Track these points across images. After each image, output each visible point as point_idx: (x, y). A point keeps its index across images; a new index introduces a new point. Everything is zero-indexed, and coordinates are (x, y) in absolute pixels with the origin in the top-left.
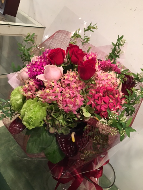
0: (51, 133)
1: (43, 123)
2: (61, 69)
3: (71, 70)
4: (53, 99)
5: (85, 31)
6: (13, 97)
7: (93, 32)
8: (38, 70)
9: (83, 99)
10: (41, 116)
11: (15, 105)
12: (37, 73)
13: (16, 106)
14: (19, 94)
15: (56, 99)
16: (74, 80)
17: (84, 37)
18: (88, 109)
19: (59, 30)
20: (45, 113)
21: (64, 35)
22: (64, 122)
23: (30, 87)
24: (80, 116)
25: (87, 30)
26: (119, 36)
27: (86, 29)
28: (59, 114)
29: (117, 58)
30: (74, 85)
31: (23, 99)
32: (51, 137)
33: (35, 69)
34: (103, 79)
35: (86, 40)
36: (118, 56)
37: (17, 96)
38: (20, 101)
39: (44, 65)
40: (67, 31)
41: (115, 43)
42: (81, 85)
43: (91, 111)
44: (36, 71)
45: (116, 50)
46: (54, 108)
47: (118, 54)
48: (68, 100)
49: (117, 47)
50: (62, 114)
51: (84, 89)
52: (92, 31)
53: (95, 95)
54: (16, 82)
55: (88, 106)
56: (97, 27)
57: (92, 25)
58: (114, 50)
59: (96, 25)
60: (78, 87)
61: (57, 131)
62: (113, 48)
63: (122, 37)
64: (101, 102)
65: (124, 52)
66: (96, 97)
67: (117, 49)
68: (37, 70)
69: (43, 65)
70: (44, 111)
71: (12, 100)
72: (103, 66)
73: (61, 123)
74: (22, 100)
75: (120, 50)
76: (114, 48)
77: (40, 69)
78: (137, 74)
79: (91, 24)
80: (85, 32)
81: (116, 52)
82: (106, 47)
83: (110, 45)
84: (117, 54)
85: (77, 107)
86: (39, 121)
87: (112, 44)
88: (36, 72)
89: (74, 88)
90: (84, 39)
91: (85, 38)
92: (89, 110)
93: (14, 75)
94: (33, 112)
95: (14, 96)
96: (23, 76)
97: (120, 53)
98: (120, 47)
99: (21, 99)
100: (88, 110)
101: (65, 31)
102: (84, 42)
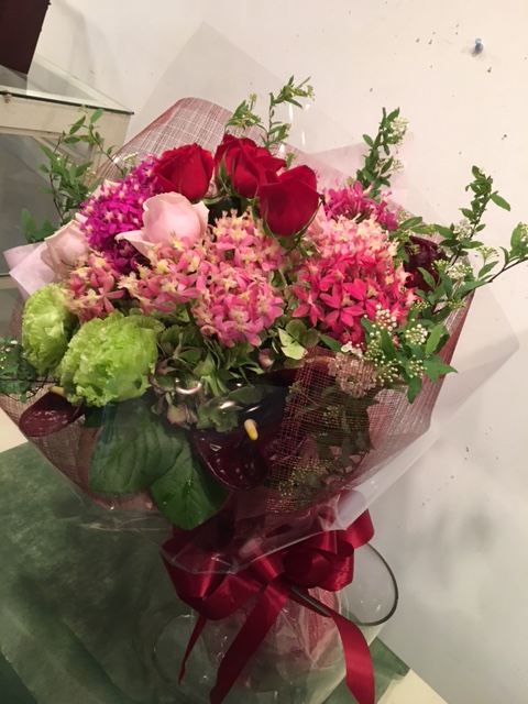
0: (175, 424)
1: (146, 385)
2: (202, 208)
3: (234, 212)
4: (181, 294)
5: (274, 102)
6: (32, 315)
7: (300, 106)
8: (120, 217)
9: (279, 300)
10: (139, 358)
11: (39, 344)
12: (118, 227)
13: (43, 348)
14: (54, 305)
15: (190, 293)
16: (246, 239)
17: (271, 124)
18: (298, 333)
19: (187, 97)
20: (153, 348)
21: (204, 118)
22: (219, 383)
23: (93, 276)
24: (271, 359)
25: (278, 102)
26: (384, 109)
27: (276, 98)
28: (199, 357)
29: (382, 188)
30: (250, 255)
31: (68, 325)
32: (174, 439)
33: (109, 215)
34: (341, 238)
35: (277, 134)
36: (383, 181)
37: (48, 312)
38: (56, 330)
39: (140, 201)
40: (213, 102)
41: (374, 139)
42: (272, 254)
43: (307, 341)
44: (114, 220)
45: (377, 158)
46: (181, 336)
47: (384, 175)
48: (229, 298)
49: (381, 148)
50: (209, 355)
51: (281, 271)
52: (296, 103)
53: (318, 282)
54: (38, 274)
55: (298, 321)
56: (310, 88)
57: (296, 84)
58: (373, 160)
59: (308, 83)
60: (261, 260)
61: (194, 417)
62: (368, 154)
63: (396, 113)
64: (342, 300)
65: (404, 163)
66: (321, 285)
67: (382, 155)
68: (116, 216)
69: (136, 201)
70: (148, 342)
71: (29, 327)
72: (338, 204)
73: (209, 384)
74: (65, 328)
75: (391, 160)
76: (372, 154)
77: (128, 215)
78: (448, 226)
79: (292, 80)
80: (274, 108)
81: (379, 165)
82: (346, 151)
83: (359, 146)
84: (382, 172)
85: (260, 324)
86: (134, 380)
87: (363, 141)
88: (114, 226)
89: (247, 262)
90: (272, 132)
91: (274, 127)
92: (301, 337)
93: (30, 251)
94: (112, 347)
95: (36, 311)
96: (65, 248)
97: (392, 167)
98: (391, 147)
99: (62, 325)
100: (297, 337)
101: (207, 103)
102: (271, 139)
